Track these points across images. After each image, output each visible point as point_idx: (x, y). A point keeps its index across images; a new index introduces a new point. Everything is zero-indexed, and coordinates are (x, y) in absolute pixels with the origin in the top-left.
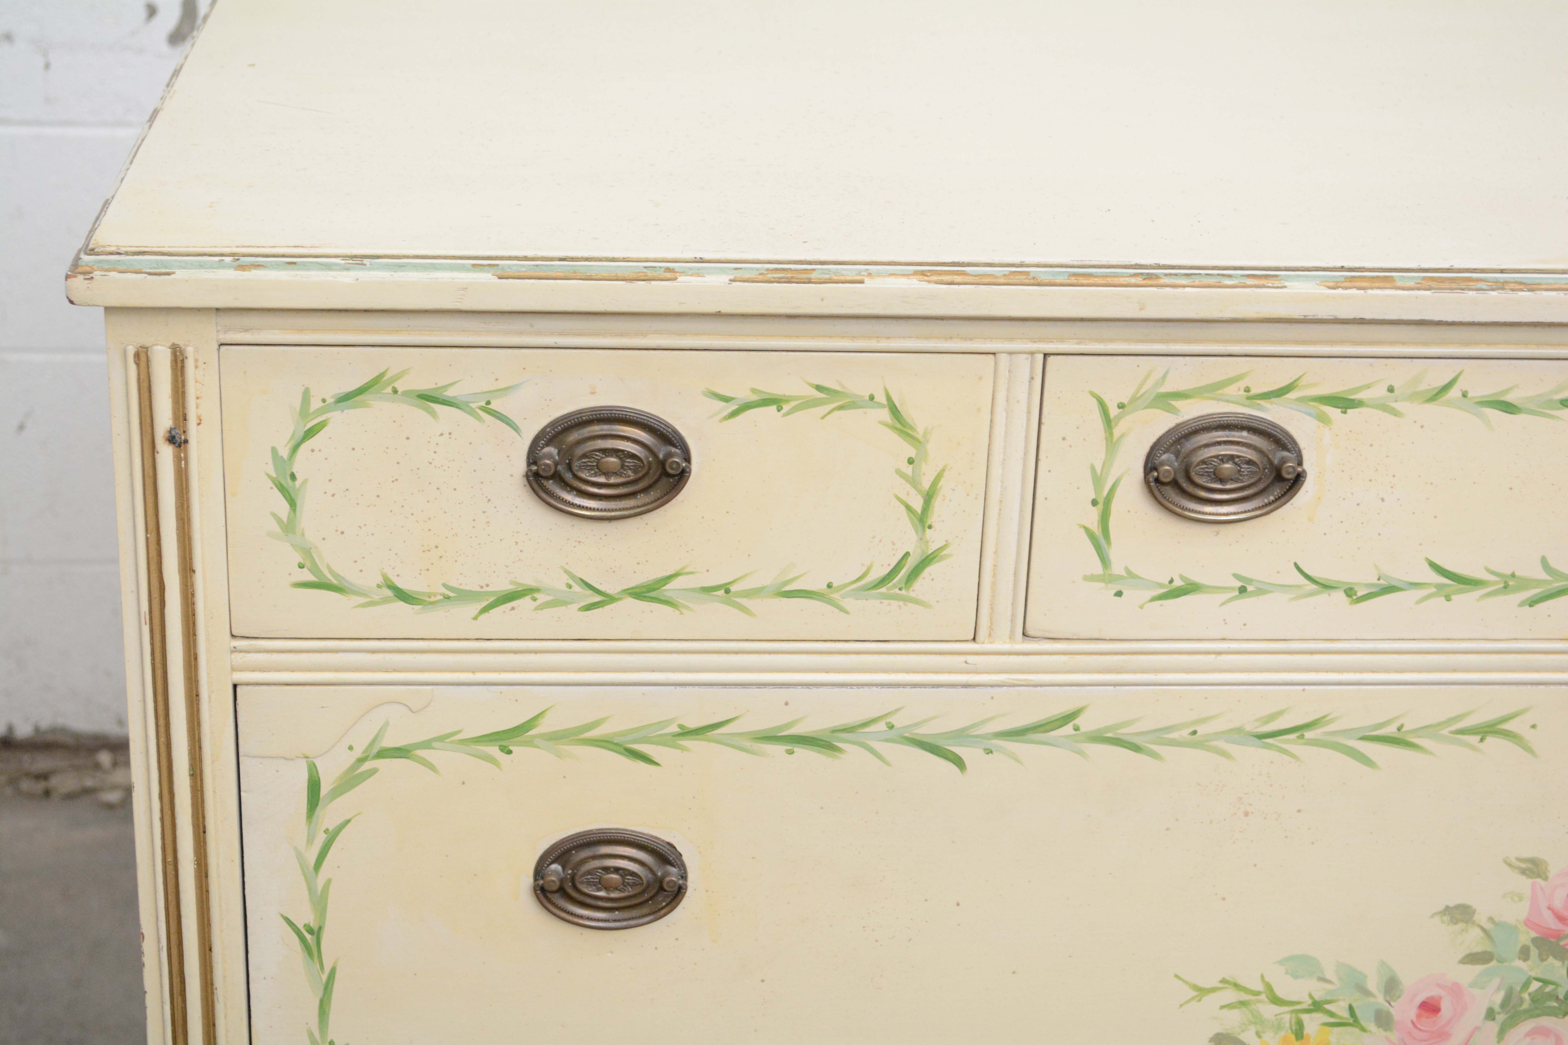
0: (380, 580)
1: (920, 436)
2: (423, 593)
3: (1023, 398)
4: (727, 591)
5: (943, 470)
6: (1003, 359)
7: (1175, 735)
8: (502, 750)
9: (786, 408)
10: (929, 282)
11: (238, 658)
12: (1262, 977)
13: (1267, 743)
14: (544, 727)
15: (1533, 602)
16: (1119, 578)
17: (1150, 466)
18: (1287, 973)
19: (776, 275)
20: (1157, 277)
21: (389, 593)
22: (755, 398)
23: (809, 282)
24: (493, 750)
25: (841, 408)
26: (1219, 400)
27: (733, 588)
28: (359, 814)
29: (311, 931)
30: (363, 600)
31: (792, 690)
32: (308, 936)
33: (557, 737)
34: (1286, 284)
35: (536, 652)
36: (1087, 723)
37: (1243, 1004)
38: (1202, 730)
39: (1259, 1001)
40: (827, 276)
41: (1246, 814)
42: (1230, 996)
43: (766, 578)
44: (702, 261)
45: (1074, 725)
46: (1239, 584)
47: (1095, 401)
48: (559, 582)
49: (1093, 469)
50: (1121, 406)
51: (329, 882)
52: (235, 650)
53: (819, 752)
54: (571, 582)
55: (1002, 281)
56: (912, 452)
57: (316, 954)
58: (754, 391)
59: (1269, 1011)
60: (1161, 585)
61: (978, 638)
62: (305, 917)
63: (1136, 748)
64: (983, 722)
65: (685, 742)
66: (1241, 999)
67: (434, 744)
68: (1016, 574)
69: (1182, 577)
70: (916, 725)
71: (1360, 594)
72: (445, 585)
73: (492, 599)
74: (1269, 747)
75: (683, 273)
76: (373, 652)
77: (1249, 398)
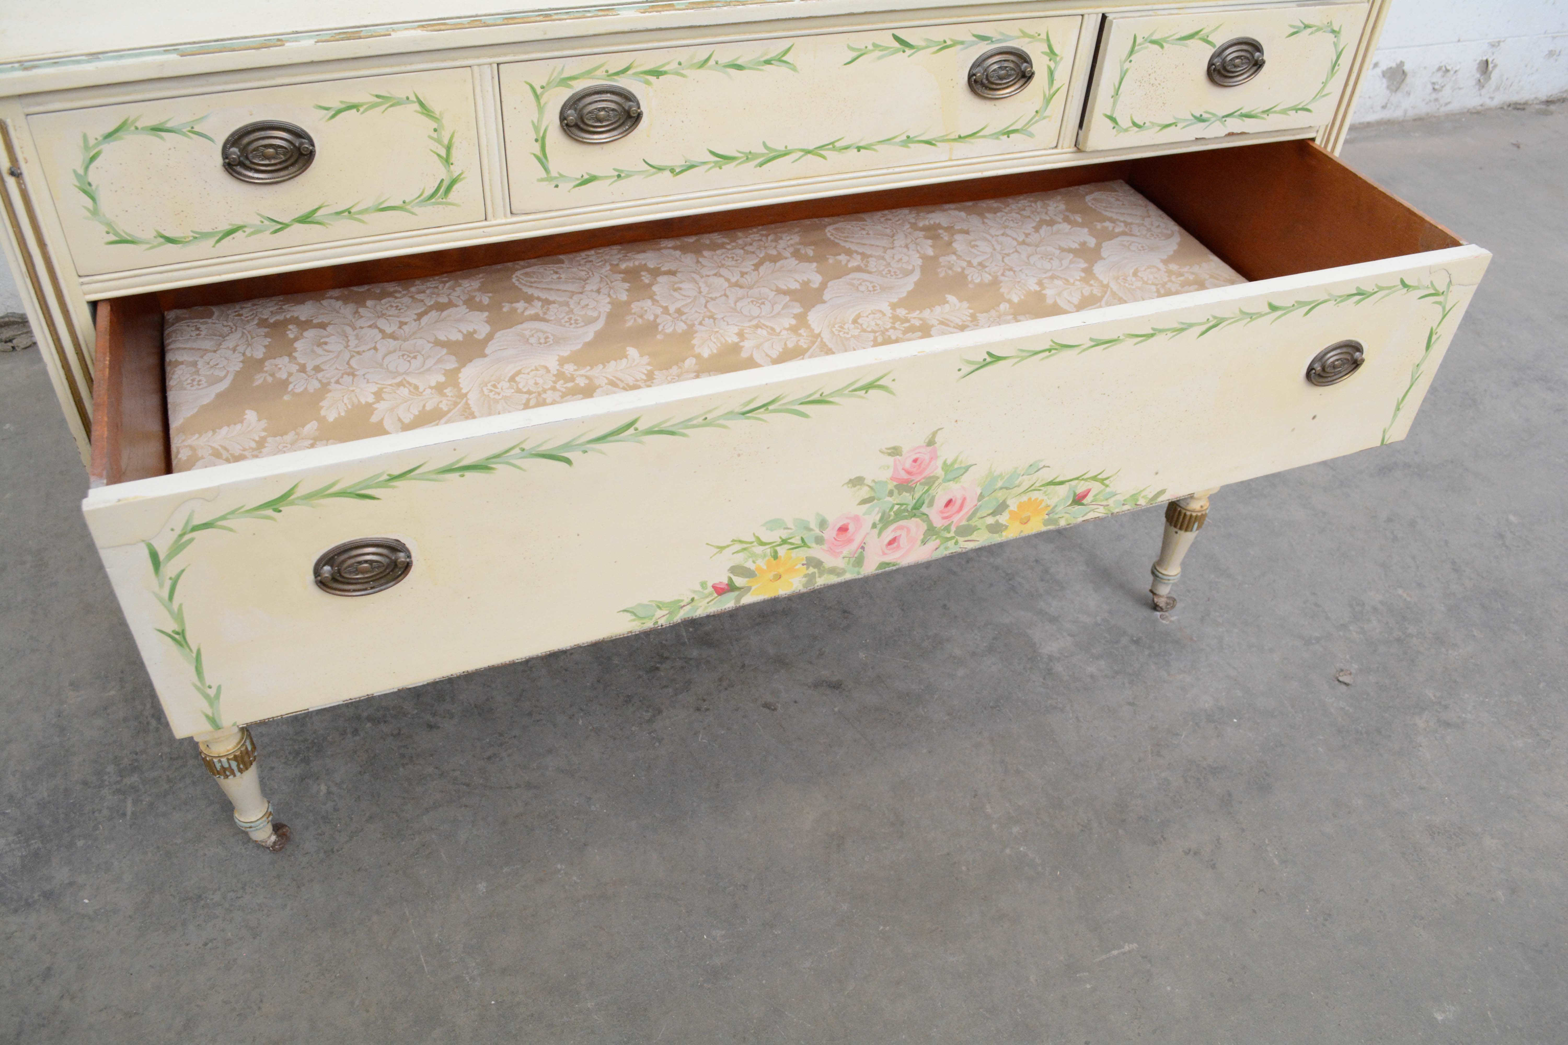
0: (155, 234)
1: (438, 116)
2: (182, 237)
3: (490, 89)
4: (350, 213)
5: (454, 133)
6: (476, 68)
9: (362, 109)
10: (427, 31)
11: (86, 288)
15: (761, 165)
16: (556, 178)
17: (563, 118)
19: (341, 36)
20: (550, 15)
21: (162, 240)
22: (343, 106)
23: (360, 38)
25: (391, 106)
26: (592, 78)
27: (353, 210)
30: (148, 246)
34: (619, 12)
35: (252, 259)
40: (370, 34)
43: (369, 202)
44: (297, 32)
46: (617, 173)
47: (528, 87)
48: (256, 221)
49: (533, 122)
50: (542, 87)
52: (82, 284)
54: (263, 220)
55: (467, 26)
56: (435, 125)
58: (341, 102)
60: (577, 179)
61: (487, 219)
68: (501, 183)
69: (588, 174)
71: (677, 171)
72: (192, 232)
73: (221, 235)
75: (288, 41)
76: (161, 273)
77: (608, 76)
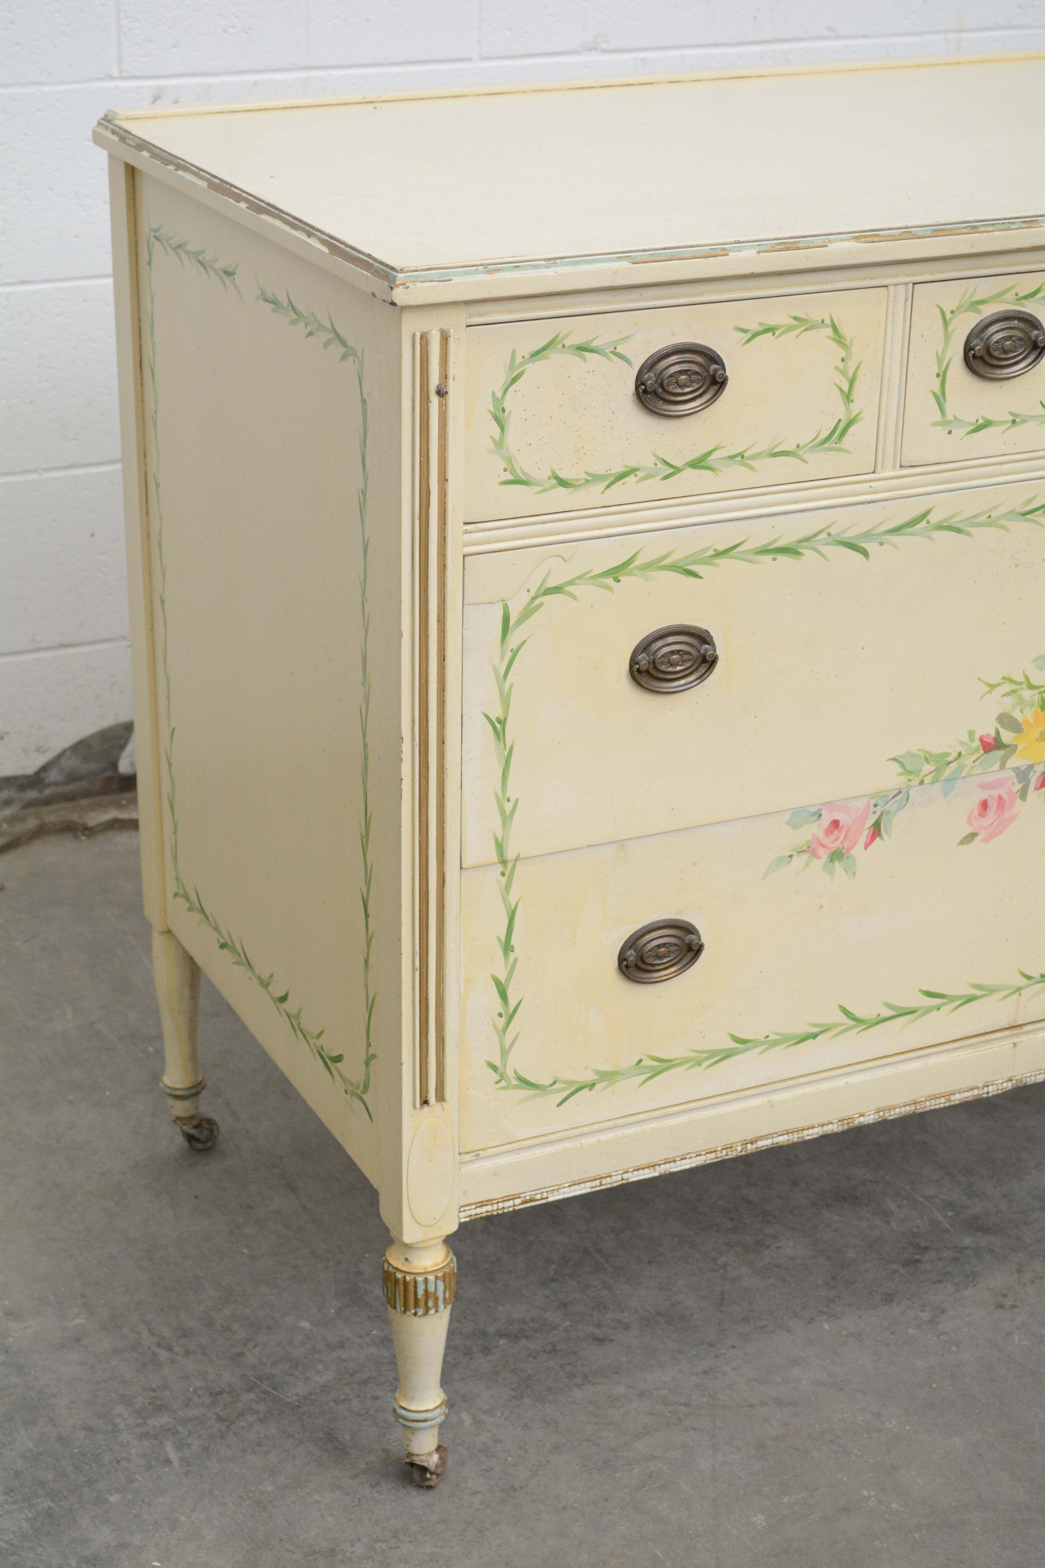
0: (549, 474)
1: (848, 344)
2: (573, 480)
3: (901, 312)
4: (743, 457)
5: (860, 364)
6: (892, 288)
7: (979, 520)
8: (614, 580)
9: (777, 333)
10: (861, 242)
11: (468, 537)
12: (1024, 672)
13: (1028, 518)
14: (638, 562)
16: (950, 422)
17: (968, 348)
18: (1037, 668)
19: (780, 247)
20: (977, 227)
21: (554, 482)
22: (761, 328)
23: (799, 249)
24: (610, 581)
25: (806, 330)
26: (1002, 302)
27: (746, 455)
28: (531, 636)
29: (500, 722)
30: (540, 488)
31: (776, 518)
32: (498, 726)
33: (647, 567)
34: (1043, 225)
35: (636, 511)
36: (933, 518)
37: (1014, 691)
38: (994, 514)
39: (1023, 689)
40: (807, 245)
41: (1016, 566)
42: (1007, 687)
43: (763, 445)
44: (739, 242)
45: (927, 520)
46: (1011, 418)
47: (938, 310)
48: (649, 462)
49: (937, 353)
50: (952, 312)
51: (512, 685)
52: (466, 532)
53: (790, 557)
54: (657, 462)
55: (898, 238)
56: (843, 354)
57: (502, 738)
58: (760, 324)
59: (1027, 694)
60: (972, 424)
61: (876, 471)
62: (496, 712)
63: (959, 531)
64: (879, 525)
65: (717, 561)
66: (1013, 689)
67: (577, 582)
68: (896, 426)
69: (983, 418)
70: (843, 532)
72: (587, 473)
73: (612, 479)
74: (1027, 520)
75: (731, 251)
76: (544, 523)
77: (1018, 300)
